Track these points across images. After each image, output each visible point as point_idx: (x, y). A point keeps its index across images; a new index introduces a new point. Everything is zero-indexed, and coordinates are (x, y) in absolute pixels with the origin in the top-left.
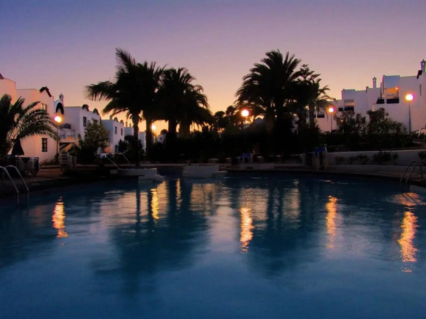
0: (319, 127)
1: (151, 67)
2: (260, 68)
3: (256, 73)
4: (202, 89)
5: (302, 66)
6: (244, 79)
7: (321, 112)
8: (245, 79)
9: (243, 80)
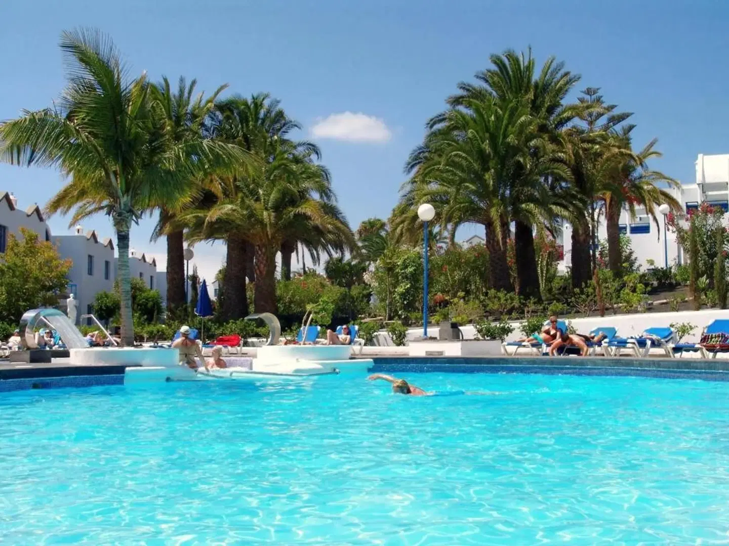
0: (633, 257)
1: (181, 91)
2: (471, 96)
3: (461, 108)
4: (317, 153)
5: (584, 92)
6: (429, 125)
7: (641, 219)
8: (431, 127)
9: (428, 129)
